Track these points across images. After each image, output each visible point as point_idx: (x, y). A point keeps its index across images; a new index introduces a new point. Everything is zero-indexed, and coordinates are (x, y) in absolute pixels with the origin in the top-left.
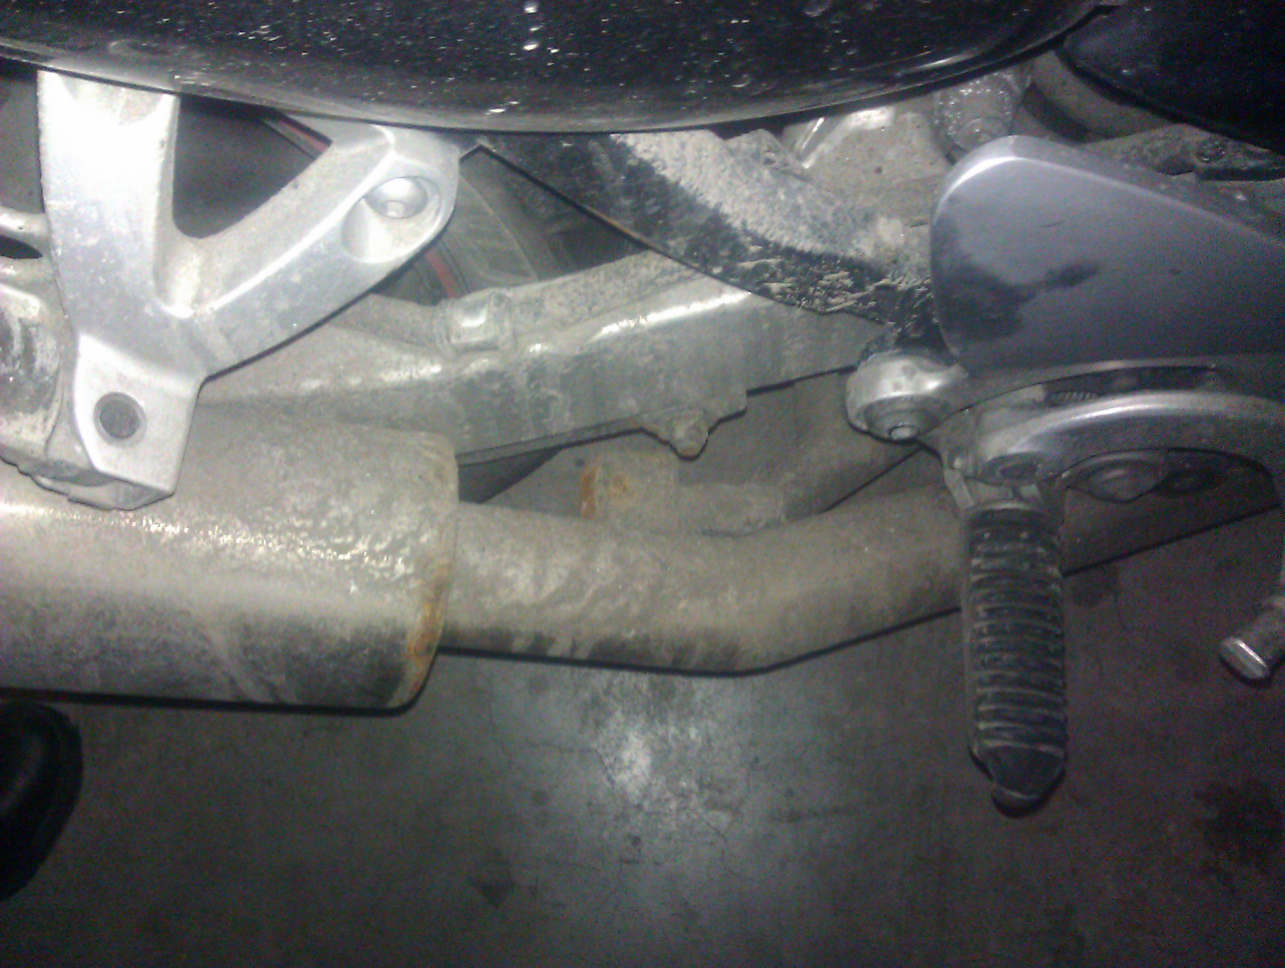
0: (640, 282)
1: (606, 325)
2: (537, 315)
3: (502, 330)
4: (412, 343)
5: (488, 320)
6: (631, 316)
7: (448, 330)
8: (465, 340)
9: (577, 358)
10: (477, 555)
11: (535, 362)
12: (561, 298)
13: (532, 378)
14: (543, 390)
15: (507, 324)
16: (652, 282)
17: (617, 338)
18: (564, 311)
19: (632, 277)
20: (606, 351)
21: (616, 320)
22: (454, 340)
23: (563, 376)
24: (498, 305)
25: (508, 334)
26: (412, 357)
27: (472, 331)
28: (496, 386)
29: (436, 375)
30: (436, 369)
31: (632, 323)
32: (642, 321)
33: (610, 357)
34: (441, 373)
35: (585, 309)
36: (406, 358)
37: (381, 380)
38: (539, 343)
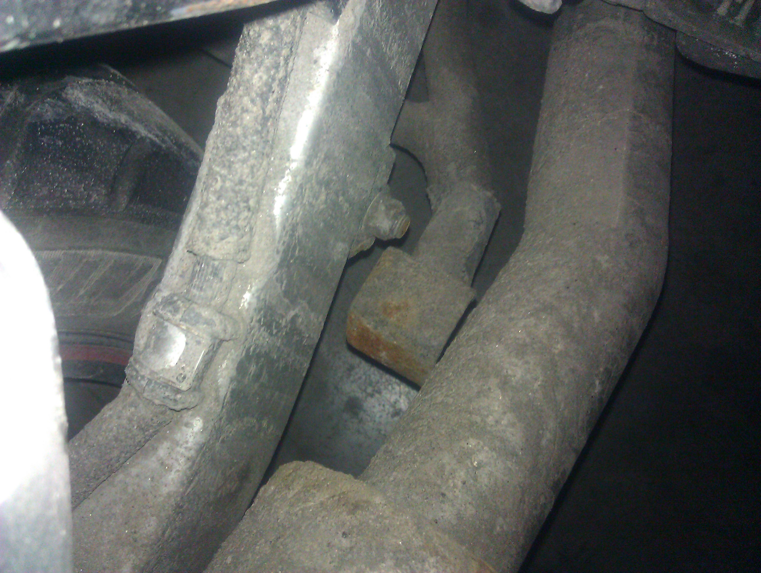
0: (257, 132)
1: (271, 207)
2: (215, 273)
3: (209, 323)
4: (151, 436)
5: (187, 332)
6: (280, 174)
7: (167, 385)
8: (191, 372)
9: (280, 266)
10: (446, 507)
11: (258, 310)
12: (216, 233)
13: (268, 326)
14: (283, 323)
15: (206, 313)
16: (265, 119)
17: (292, 205)
18: (233, 239)
19: (246, 137)
20: (294, 229)
21: (273, 194)
22: (184, 386)
23: (286, 293)
24: (176, 310)
25: (217, 319)
26: (166, 444)
27: (185, 358)
28: (253, 369)
29: (204, 429)
30: (198, 424)
31: (288, 178)
32: (294, 166)
33: (300, 231)
34: (206, 421)
35: (246, 214)
36: (162, 451)
37: (169, 495)
38: (245, 293)
